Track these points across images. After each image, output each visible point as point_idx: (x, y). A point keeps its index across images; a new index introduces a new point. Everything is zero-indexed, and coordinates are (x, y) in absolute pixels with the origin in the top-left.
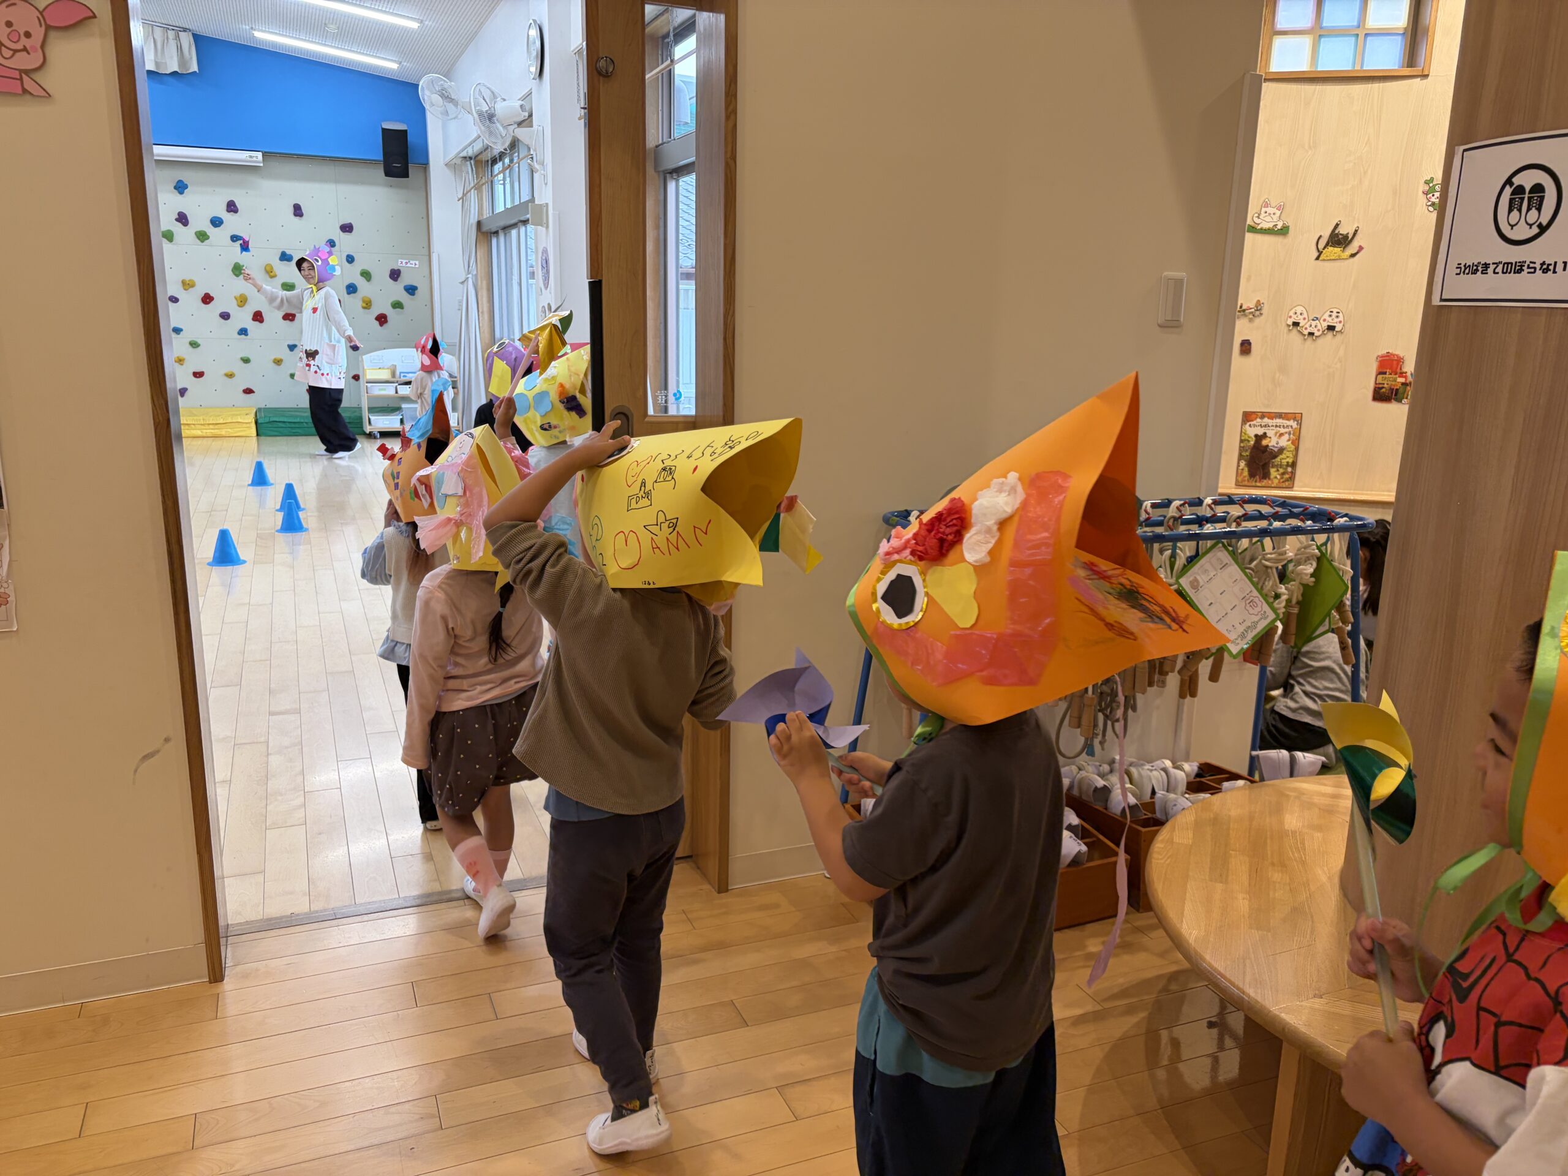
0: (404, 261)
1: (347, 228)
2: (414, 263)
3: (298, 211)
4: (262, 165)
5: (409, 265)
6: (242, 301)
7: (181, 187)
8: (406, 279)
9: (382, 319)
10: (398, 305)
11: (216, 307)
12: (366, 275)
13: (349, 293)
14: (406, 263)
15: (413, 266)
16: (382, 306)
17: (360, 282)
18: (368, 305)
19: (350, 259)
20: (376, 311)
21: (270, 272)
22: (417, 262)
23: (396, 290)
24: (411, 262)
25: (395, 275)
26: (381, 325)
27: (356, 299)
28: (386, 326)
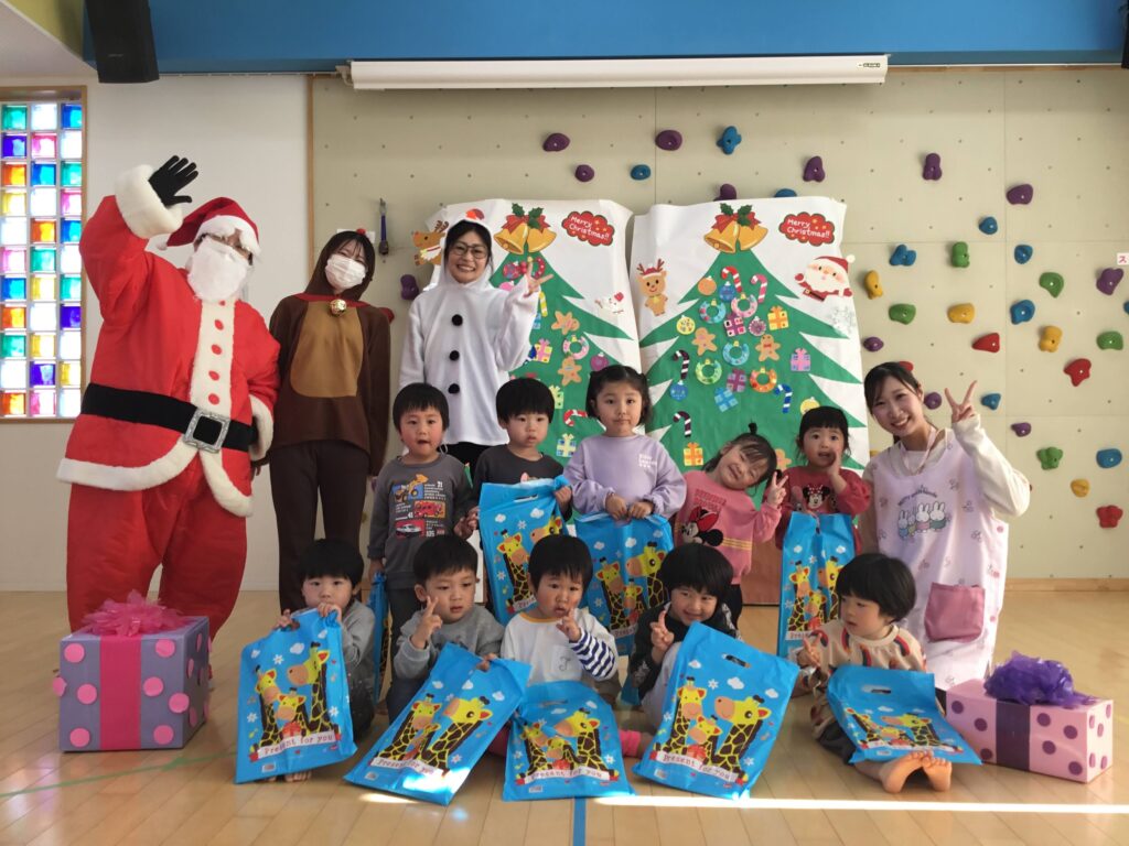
1: (1019, 194)
3: (931, 168)
4: (882, 80)
7: (727, 141)
9: (1078, 370)
10: (1109, 340)
12: (1052, 283)
13: (1015, 320)
17: (1040, 297)
18: (1046, 337)
19: (1023, 254)
20: (1068, 351)
21: (870, 287)
23: (1107, 311)
25: (1108, 280)
26: (1076, 382)
27: (1028, 331)
28: (1084, 384)
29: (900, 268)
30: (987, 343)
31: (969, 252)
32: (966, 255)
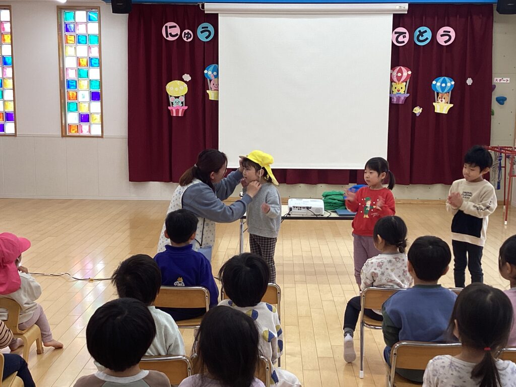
4: (406, 13)
5: (502, 81)
8: (498, 93)
14: (500, 80)
15: (505, 82)
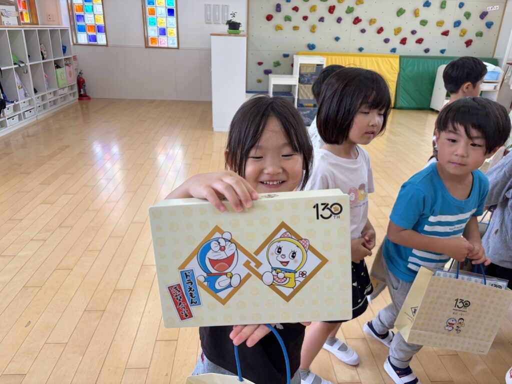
0: (490, 8)
2: (496, 7)
6: (398, 31)
8: (488, 19)
9: (469, 43)
11: (384, 35)
12: (468, 15)
13: (455, 27)
14: (492, 8)
15: (495, 10)
16: (470, 36)
17: (463, 19)
18: (463, 33)
19: (461, 5)
20: (466, 38)
21: (416, 13)
22: (498, 6)
23: (481, 25)
24: (495, 7)
25: (483, 15)
26: (467, 46)
27: (458, 31)
28: (470, 47)
29: (426, 8)
30: (446, 33)
31: (446, 4)
32: (445, 5)
